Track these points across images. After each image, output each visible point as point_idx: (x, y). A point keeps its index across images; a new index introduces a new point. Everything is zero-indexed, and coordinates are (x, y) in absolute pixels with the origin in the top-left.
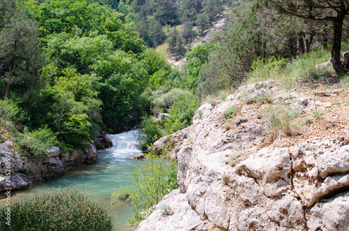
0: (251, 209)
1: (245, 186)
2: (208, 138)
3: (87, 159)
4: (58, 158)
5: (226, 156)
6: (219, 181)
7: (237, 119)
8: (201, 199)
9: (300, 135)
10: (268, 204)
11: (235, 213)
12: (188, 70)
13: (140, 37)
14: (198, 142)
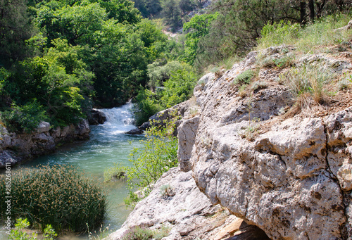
0: (274, 193)
1: (268, 164)
2: (220, 108)
3: (79, 135)
4: (48, 134)
5: (242, 128)
6: (234, 159)
7: (254, 85)
8: (213, 180)
9: (334, 102)
10: (296, 186)
11: (254, 196)
12: (185, 42)
13: (135, 7)
14: (207, 113)
